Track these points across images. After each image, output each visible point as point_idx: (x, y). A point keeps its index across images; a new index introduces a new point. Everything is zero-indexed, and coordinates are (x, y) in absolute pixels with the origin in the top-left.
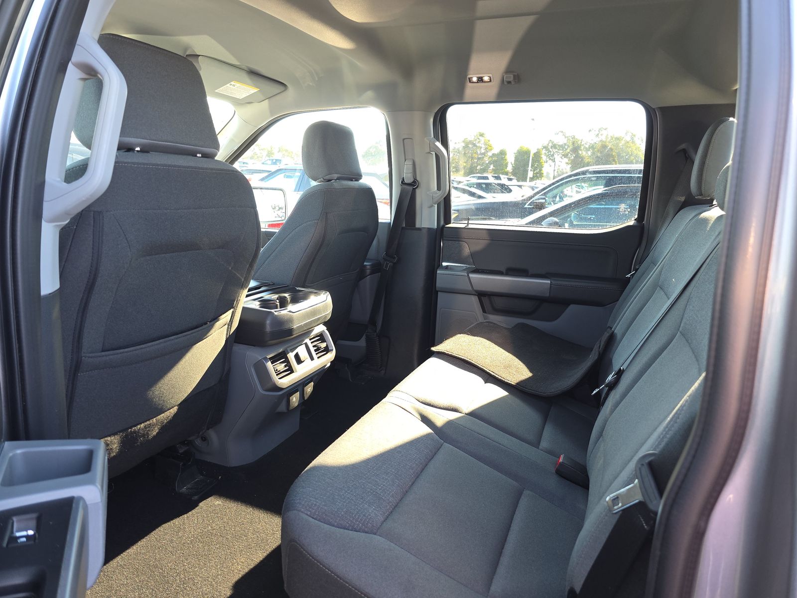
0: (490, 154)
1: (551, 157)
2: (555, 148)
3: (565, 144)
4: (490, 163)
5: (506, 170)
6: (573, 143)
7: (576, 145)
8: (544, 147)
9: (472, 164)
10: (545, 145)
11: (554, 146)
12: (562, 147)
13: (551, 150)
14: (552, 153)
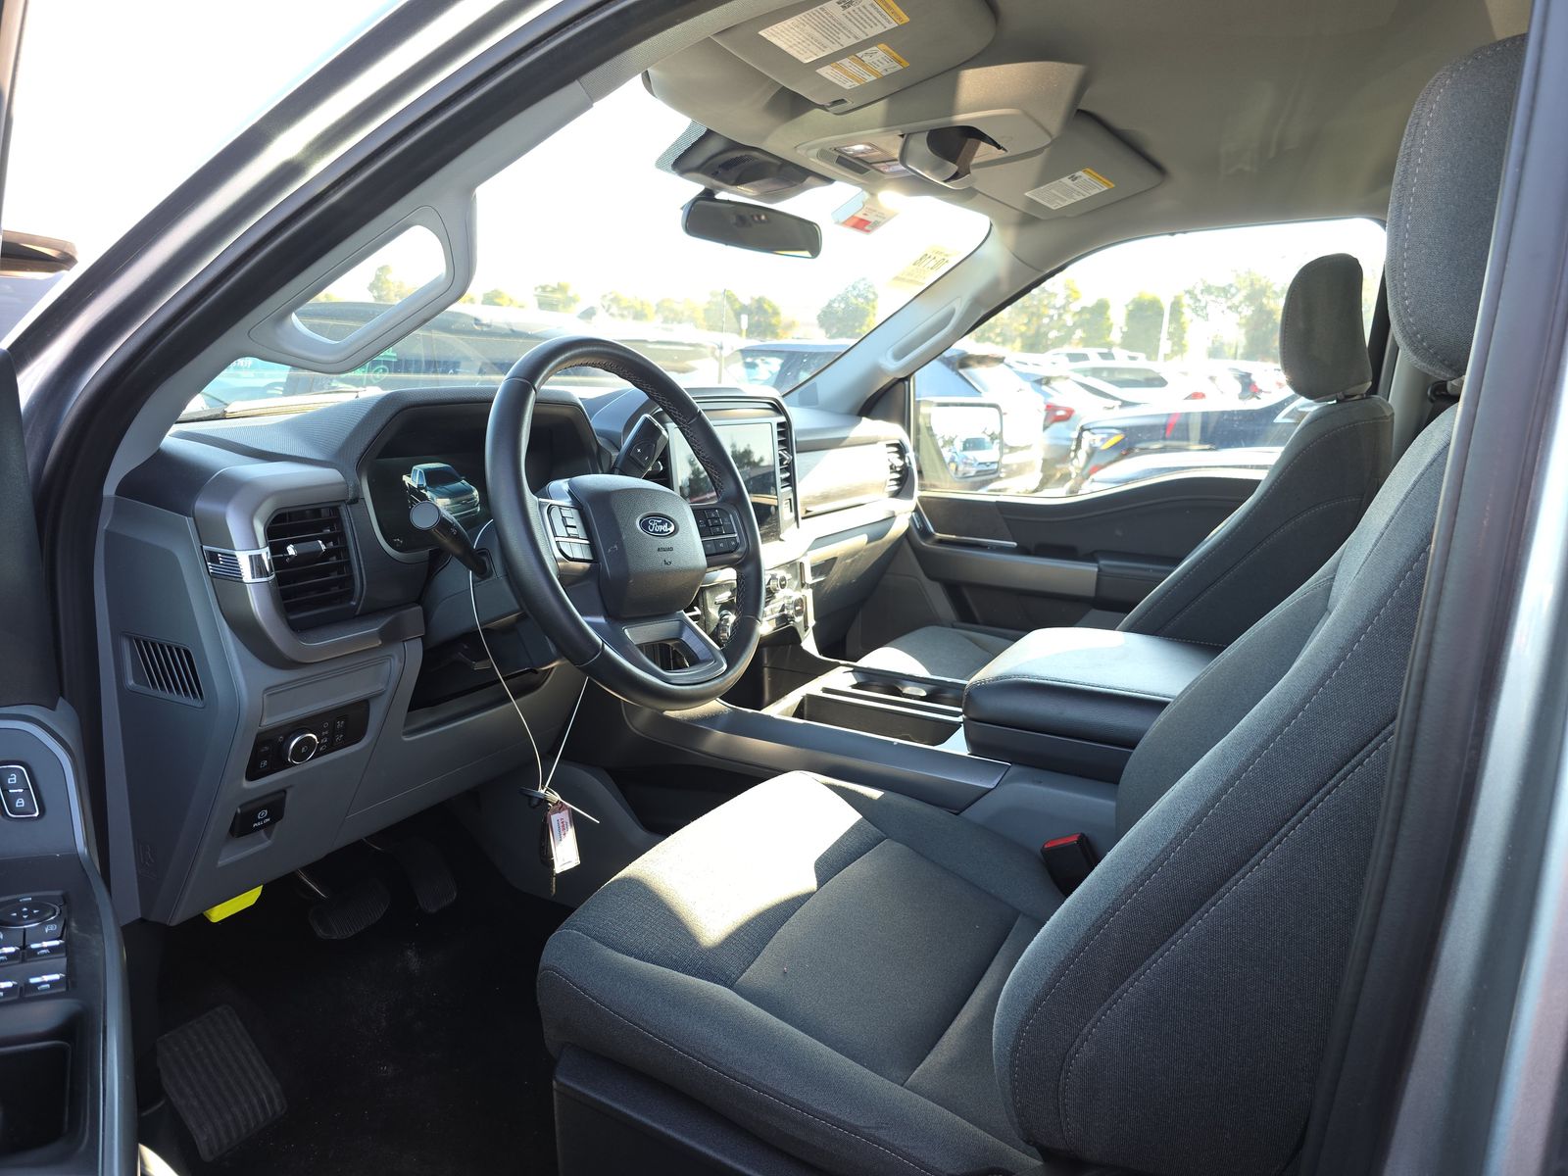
0: (1075, 307)
1: (1199, 310)
2: (1211, 293)
3: (1231, 286)
4: (1076, 326)
5: (1109, 339)
6: (1252, 284)
7: (1257, 287)
8: (1187, 292)
9: (1039, 327)
10: (1190, 288)
11: (1208, 290)
12: (1224, 291)
13: (1199, 297)
14: (1203, 304)
